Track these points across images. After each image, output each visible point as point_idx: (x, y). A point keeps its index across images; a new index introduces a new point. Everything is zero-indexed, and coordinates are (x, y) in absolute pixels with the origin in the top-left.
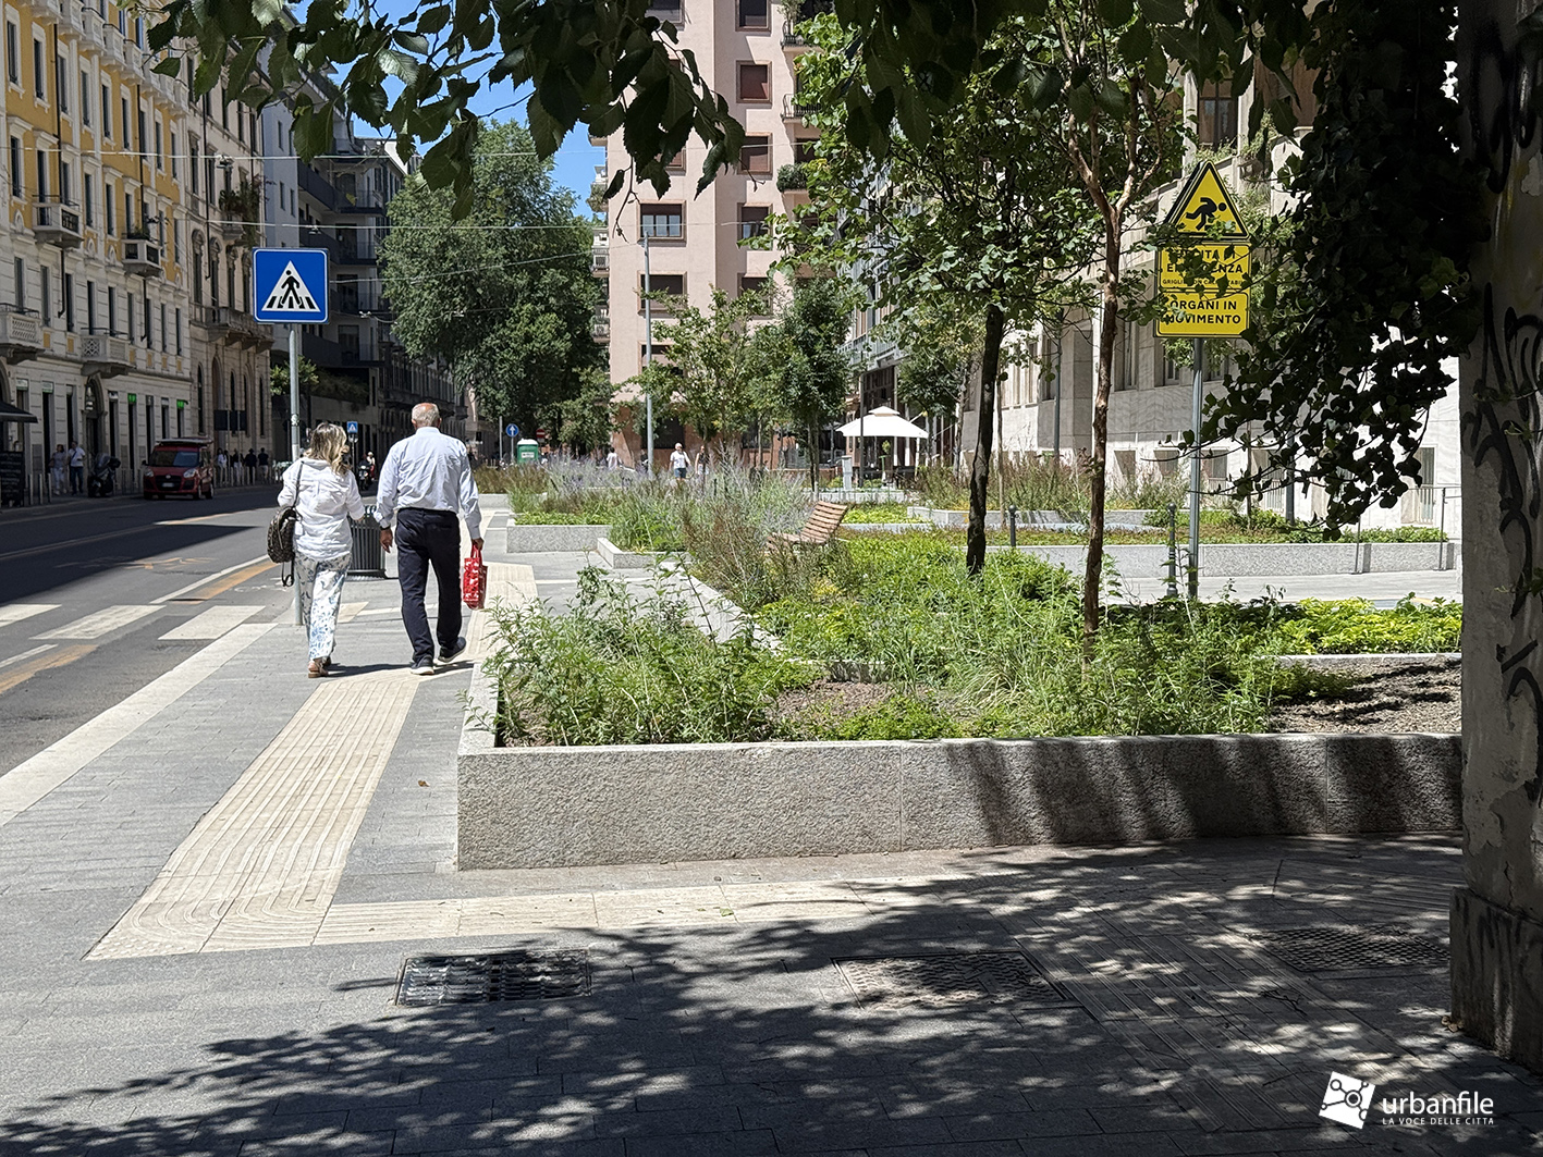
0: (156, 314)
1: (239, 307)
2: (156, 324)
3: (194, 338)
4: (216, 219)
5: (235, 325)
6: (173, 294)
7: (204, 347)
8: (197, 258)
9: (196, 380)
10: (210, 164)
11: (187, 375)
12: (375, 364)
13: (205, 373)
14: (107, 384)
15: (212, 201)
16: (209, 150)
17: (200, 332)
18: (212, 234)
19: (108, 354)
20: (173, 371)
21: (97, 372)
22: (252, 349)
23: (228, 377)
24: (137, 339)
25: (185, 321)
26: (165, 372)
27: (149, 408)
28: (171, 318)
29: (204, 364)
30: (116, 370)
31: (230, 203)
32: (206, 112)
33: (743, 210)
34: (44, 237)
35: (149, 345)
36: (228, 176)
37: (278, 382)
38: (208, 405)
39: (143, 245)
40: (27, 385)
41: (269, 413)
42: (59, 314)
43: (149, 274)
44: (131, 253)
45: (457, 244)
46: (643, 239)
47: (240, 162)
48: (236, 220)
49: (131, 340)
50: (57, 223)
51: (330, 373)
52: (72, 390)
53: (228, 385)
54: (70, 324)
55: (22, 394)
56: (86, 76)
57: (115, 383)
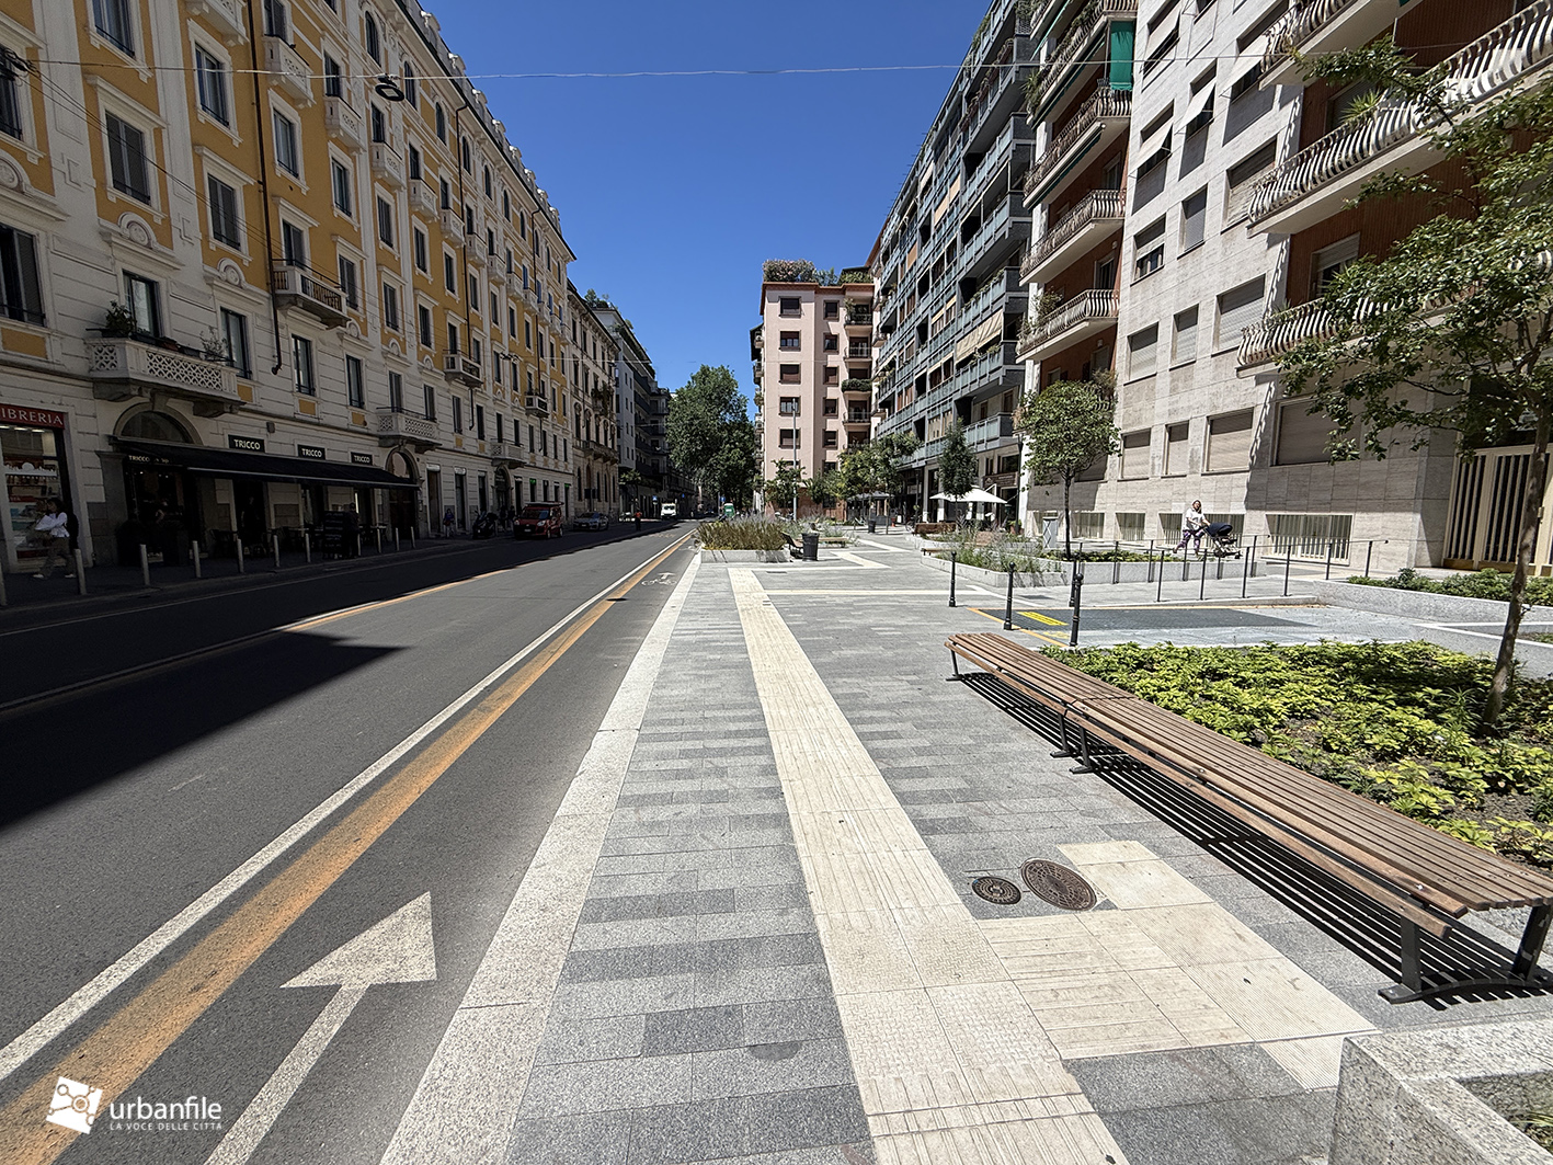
0: (550, 440)
1: (602, 442)
2: (550, 445)
3: (575, 455)
4: (589, 401)
5: (596, 449)
6: (561, 430)
7: (582, 459)
8: (578, 417)
9: (576, 475)
10: (586, 375)
11: (571, 472)
12: (664, 474)
13: (582, 472)
14: (512, 473)
15: (587, 391)
16: (586, 369)
17: (579, 452)
18: (586, 407)
19: (507, 452)
20: (562, 470)
21: (503, 467)
22: (608, 463)
23: (596, 475)
24: (536, 451)
25: (569, 446)
26: (556, 469)
27: (546, 488)
28: (560, 443)
29: (582, 467)
30: (515, 464)
31: (596, 394)
32: (584, 350)
33: (826, 400)
34: (450, 376)
35: (545, 454)
36: (596, 383)
37: (625, 479)
38: (584, 487)
39: (536, 399)
40: (437, 468)
41: (617, 492)
42: (471, 428)
43: (542, 415)
44: (530, 402)
45: (698, 418)
46: (781, 414)
47: (603, 378)
48: (600, 403)
49: (532, 450)
50: (460, 367)
51: (647, 477)
52: (483, 474)
53: (596, 478)
54: (481, 436)
55: (433, 475)
56: (495, 296)
57: (518, 471)
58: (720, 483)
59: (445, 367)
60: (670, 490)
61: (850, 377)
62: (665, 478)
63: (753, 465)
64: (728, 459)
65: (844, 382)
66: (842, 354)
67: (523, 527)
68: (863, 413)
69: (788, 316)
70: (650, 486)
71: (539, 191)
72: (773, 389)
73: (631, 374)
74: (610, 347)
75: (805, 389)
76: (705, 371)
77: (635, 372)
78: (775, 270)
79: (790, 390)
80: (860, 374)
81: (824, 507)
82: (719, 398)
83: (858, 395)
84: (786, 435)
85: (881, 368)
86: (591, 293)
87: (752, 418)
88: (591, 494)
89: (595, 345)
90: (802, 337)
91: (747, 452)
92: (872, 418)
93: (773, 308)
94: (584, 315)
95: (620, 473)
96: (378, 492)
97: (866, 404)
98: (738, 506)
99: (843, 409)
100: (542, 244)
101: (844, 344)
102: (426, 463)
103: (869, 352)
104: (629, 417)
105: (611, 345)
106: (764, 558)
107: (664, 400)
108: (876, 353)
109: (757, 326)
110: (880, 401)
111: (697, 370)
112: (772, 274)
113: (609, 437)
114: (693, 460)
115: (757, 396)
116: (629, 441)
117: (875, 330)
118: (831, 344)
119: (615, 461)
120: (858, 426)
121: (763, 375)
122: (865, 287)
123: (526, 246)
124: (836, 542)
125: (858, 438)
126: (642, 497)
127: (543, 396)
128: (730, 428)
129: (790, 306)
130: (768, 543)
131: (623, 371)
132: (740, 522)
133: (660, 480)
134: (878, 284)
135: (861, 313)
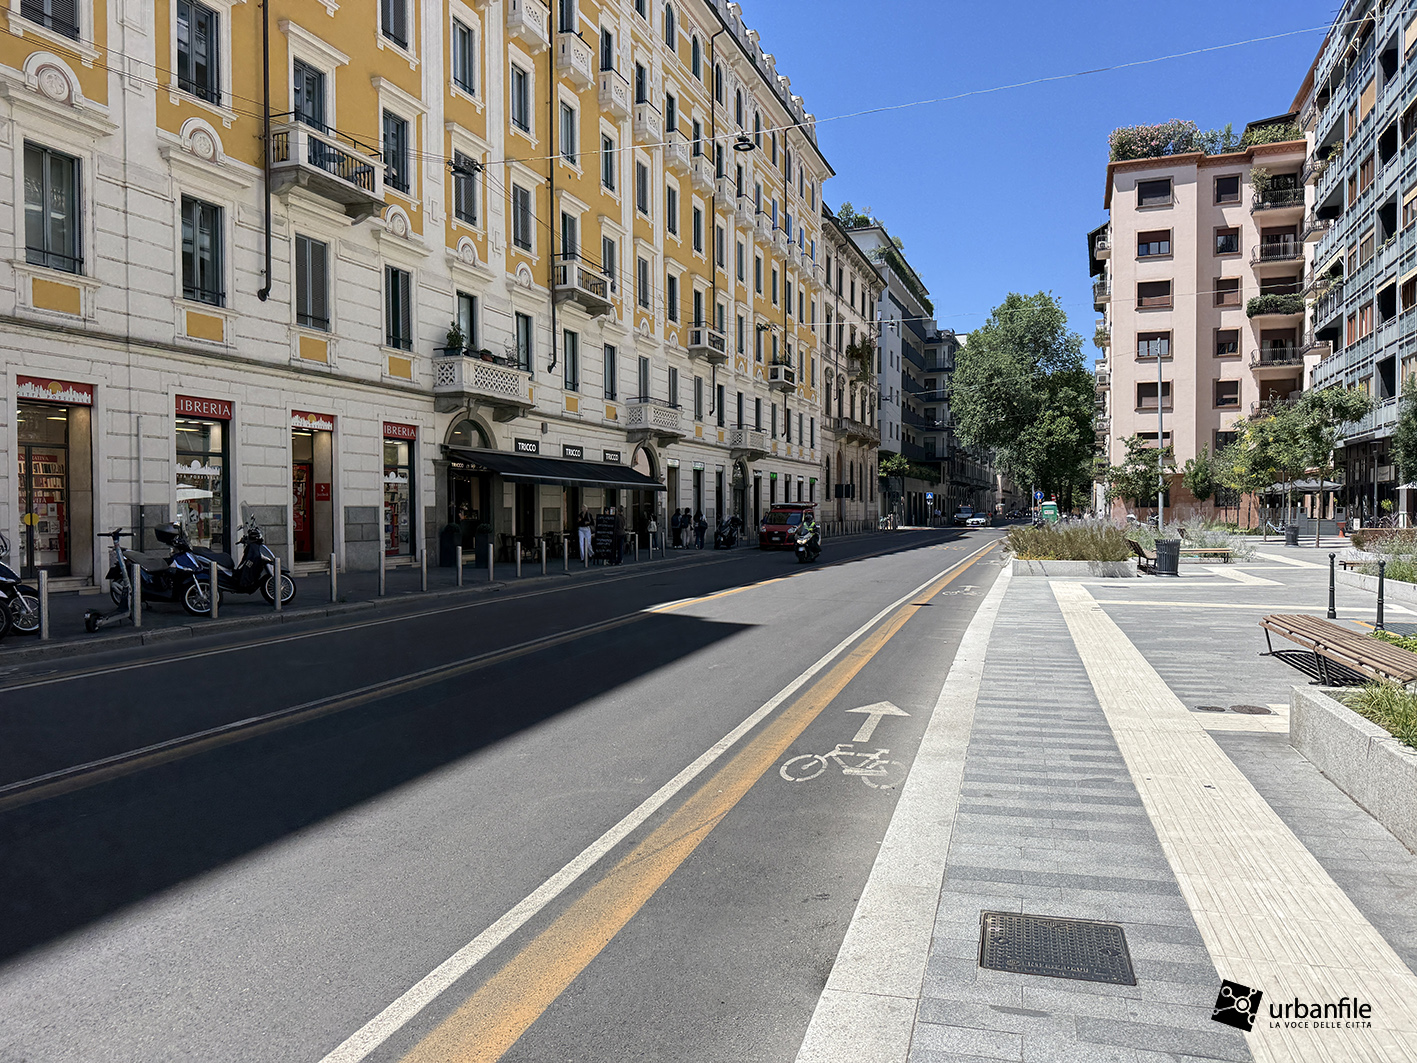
0: (795, 420)
1: (858, 418)
2: (795, 427)
3: (823, 438)
4: (843, 362)
5: (852, 429)
6: (808, 405)
7: (831, 444)
8: (828, 386)
9: (825, 465)
10: (840, 328)
11: (818, 462)
12: (944, 459)
13: (831, 460)
14: (751, 466)
15: (841, 351)
16: (840, 318)
17: (829, 434)
18: (839, 371)
19: (749, 441)
20: (807, 459)
21: (743, 457)
22: (865, 447)
23: (848, 464)
24: (779, 436)
25: (817, 427)
26: (801, 459)
27: (787, 484)
28: (807, 424)
29: (831, 455)
30: (756, 455)
31: (853, 353)
32: (839, 293)
33: (1218, 333)
34: (695, 353)
35: (789, 440)
36: (853, 336)
37: (885, 469)
38: (833, 482)
39: (782, 369)
40: (676, 464)
41: (876, 487)
42: (711, 413)
43: (787, 390)
44: (774, 375)
45: (1001, 374)
46: (1140, 359)
47: (862, 328)
48: (857, 364)
49: (774, 436)
50: (705, 342)
51: (917, 464)
52: (720, 469)
53: (848, 469)
54: (721, 423)
55: (672, 470)
56: (741, 246)
57: (758, 464)
58: (1035, 470)
59: (689, 343)
60: (952, 483)
61: (1263, 292)
62: (945, 464)
63: (1090, 439)
64: (1050, 433)
65: (1252, 302)
66: (1247, 256)
67: (770, 534)
68: (1289, 348)
69: (1151, 208)
70: (921, 477)
71: (793, 98)
72: (1126, 319)
73: (898, 317)
74: (872, 283)
75: (1182, 319)
76: (1013, 302)
77: (905, 314)
78: (1129, 142)
79: (1154, 321)
80: (1282, 288)
81: (1217, 505)
82: (1035, 341)
83: (1278, 321)
84: (1145, 390)
85: (1318, 276)
86: (847, 209)
87: (1089, 366)
88: (843, 492)
89: (853, 284)
90: (1176, 238)
91: (1083, 422)
92: (1306, 358)
93: (1125, 199)
94: (840, 246)
95: (880, 460)
96: (624, 492)
97: (1294, 334)
98: (1065, 506)
99: (1250, 344)
100: (794, 166)
101: (1251, 241)
102: (668, 457)
103: (1299, 250)
104: (892, 379)
105: (875, 280)
106: (1099, 571)
107: (945, 348)
108: (1309, 250)
109: (1098, 226)
110: (1317, 329)
111: (1000, 302)
112: (1123, 150)
113: (867, 410)
114: (991, 435)
115: (1099, 333)
116: (893, 413)
117: (1308, 212)
118: (1228, 241)
119: (877, 444)
120: (1279, 371)
121: (1109, 300)
122: (1289, 146)
123: (778, 172)
124: (1215, 555)
125: (1279, 390)
126: (909, 494)
127: (788, 364)
128: (1052, 385)
129: (1155, 192)
130: (1108, 553)
131: (889, 313)
132: (1064, 526)
133: (936, 466)
134: (1312, 140)
135: (1281, 188)
